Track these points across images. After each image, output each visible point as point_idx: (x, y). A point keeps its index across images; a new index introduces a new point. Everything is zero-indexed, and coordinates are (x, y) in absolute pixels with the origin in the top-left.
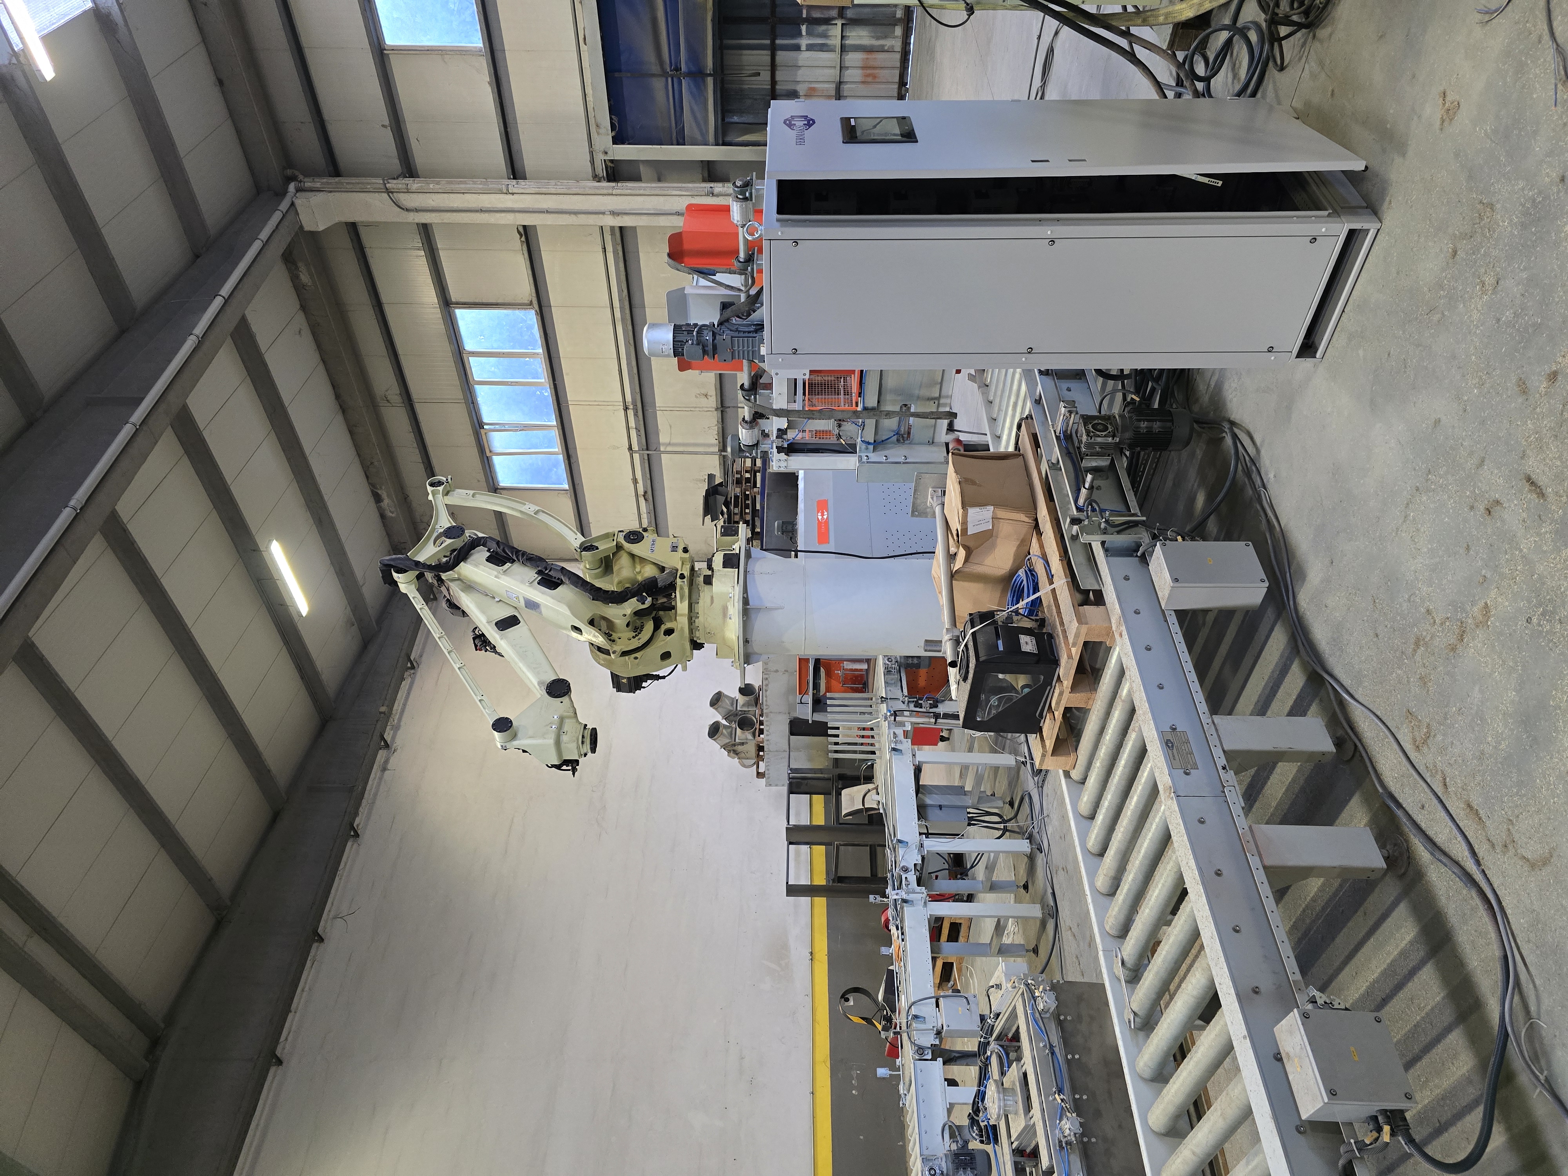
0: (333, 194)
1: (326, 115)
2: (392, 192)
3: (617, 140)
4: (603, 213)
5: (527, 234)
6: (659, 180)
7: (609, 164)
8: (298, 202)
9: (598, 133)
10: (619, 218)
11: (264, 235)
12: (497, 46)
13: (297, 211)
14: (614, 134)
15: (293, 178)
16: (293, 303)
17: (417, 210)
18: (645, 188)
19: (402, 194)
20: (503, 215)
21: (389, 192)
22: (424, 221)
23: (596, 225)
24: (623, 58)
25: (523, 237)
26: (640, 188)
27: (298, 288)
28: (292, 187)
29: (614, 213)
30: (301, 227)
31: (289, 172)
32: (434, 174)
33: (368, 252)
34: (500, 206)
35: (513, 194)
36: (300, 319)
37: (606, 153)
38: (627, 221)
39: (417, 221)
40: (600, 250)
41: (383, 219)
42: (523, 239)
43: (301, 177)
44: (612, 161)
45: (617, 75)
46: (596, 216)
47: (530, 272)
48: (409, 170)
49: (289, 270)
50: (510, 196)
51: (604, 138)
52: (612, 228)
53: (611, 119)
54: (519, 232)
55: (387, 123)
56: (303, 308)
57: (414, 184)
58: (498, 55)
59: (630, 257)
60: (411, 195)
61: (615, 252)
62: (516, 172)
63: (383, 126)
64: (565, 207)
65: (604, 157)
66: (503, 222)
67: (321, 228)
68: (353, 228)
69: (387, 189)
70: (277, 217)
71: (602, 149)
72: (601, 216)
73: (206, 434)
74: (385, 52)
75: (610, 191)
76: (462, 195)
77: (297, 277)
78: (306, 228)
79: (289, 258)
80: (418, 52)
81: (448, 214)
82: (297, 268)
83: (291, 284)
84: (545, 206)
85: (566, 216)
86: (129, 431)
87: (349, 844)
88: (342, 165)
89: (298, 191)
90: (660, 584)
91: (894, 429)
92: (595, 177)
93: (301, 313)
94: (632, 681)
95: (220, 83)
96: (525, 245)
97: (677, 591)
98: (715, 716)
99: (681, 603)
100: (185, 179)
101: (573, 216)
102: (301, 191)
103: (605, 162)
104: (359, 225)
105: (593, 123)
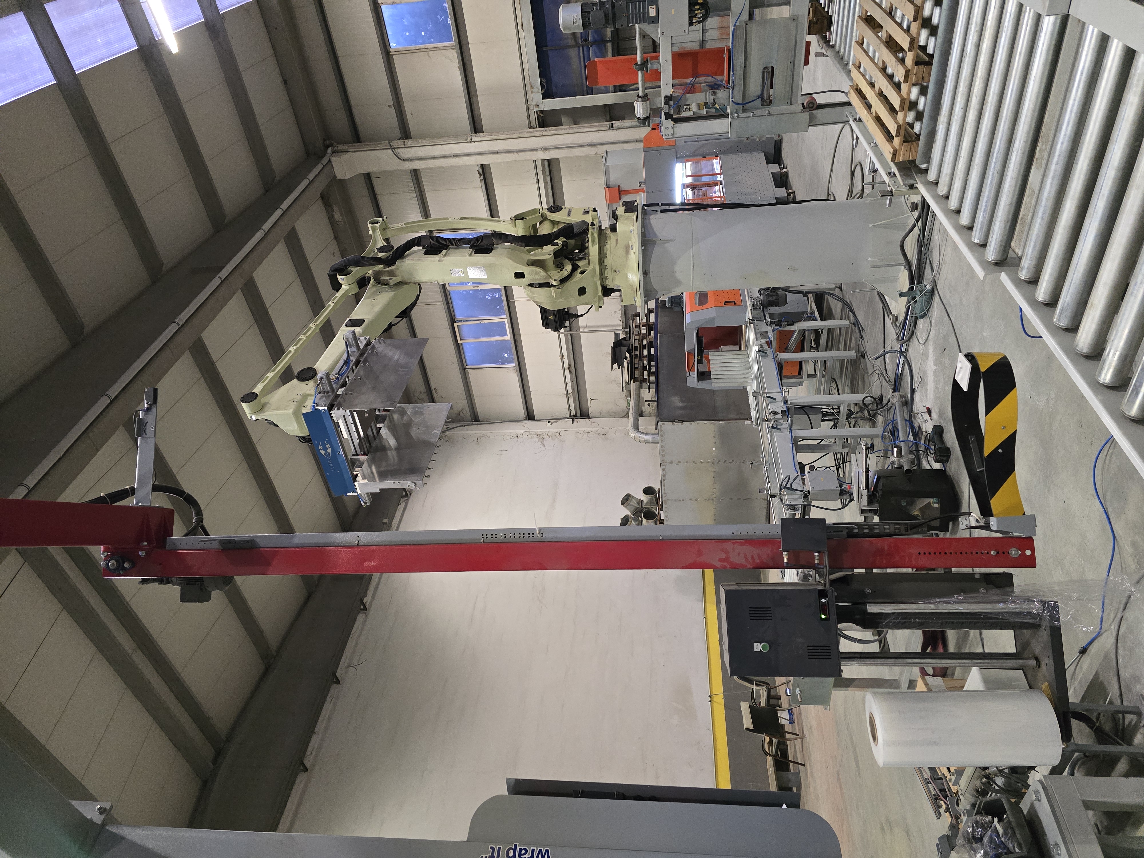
0: (356, 153)
1: (353, 102)
2: (394, 148)
3: (545, 96)
4: (536, 150)
5: (484, 171)
6: (575, 124)
7: (540, 114)
8: (333, 159)
9: (532, 92)
10: (547, 153)
11: (311, 176)
12: (463, 42)
13: (332, 165)
14: (543, 91)
15: (331, 145)
16: (329, 234)
17: (411, 160)
18: (565, 129)
19: (400, 149)
20: (468, 158)
21: (392, 148)
22: (415, 168)
23: (531, 160)
24: (549, 37)
26: (561, 129)
27: (333, 224)
28: (329, 150)
29: (544, 149)
30: (335, 177)
31: (328, 142)
32: (423, 137)
33: (379, 196)
34: (467, 151)
35: (474, 142)
36: (334, 244)
37: (538, 106)
38: (552, 155)
39: (410, 168)
40: (535, 182)
41: (388, 169)
42: (482, 177)
43: (335, 144)
44: (542, 112)
45: (544, 49)
46: (531, 153)
47: (487, 202)
48: (406, 134)
49: (327, 211)
50: (473, 144)
51: (536, 96)
52: (543, 161)
53: (541, 81)
54: (479, 173)
55: (391, 103)
56: (336, 238)
57: (409, 143)
58: (464, 47)
59: (556, 185)
60: (407, 149)
61: (545, 183)
62: (476, 127)
63: (389, 106)
64: (510, 148)
65: (536, 110)
66: (467, 164)
67: (347, 177)
68: (368, 176)
69: (391, 146)
70: (320, 167)
71: (535, 104)
72: (535, 152)
73: (270, 310)
74: (390, 53)
75: (541, 133)
76: (440, 146)
77: (333, 216)
78: (339, 178)
79: (326, 199)
80: (412, 51)
81: (432, 161)
82: (332, 209)
83: (328, 221)
84: (496, 149)
85: (511, 155)
86: (216, 282)
87: (360, 616)
88: (362, 137)
89: (333, 153)
90: (576, 230)
91: (759, 93)
92: (531, 127)
93: (335, 242)
94: (557, 315)
95: (285, 82)
96: (483, 182)
97: (589, 236)
98: (625, 512)
99: (593, 246)
100: (261, 138)
101: (516, 154)
102: (336, 153)
103: (537, 114)
104: (372, 176)
105: (528, 88)
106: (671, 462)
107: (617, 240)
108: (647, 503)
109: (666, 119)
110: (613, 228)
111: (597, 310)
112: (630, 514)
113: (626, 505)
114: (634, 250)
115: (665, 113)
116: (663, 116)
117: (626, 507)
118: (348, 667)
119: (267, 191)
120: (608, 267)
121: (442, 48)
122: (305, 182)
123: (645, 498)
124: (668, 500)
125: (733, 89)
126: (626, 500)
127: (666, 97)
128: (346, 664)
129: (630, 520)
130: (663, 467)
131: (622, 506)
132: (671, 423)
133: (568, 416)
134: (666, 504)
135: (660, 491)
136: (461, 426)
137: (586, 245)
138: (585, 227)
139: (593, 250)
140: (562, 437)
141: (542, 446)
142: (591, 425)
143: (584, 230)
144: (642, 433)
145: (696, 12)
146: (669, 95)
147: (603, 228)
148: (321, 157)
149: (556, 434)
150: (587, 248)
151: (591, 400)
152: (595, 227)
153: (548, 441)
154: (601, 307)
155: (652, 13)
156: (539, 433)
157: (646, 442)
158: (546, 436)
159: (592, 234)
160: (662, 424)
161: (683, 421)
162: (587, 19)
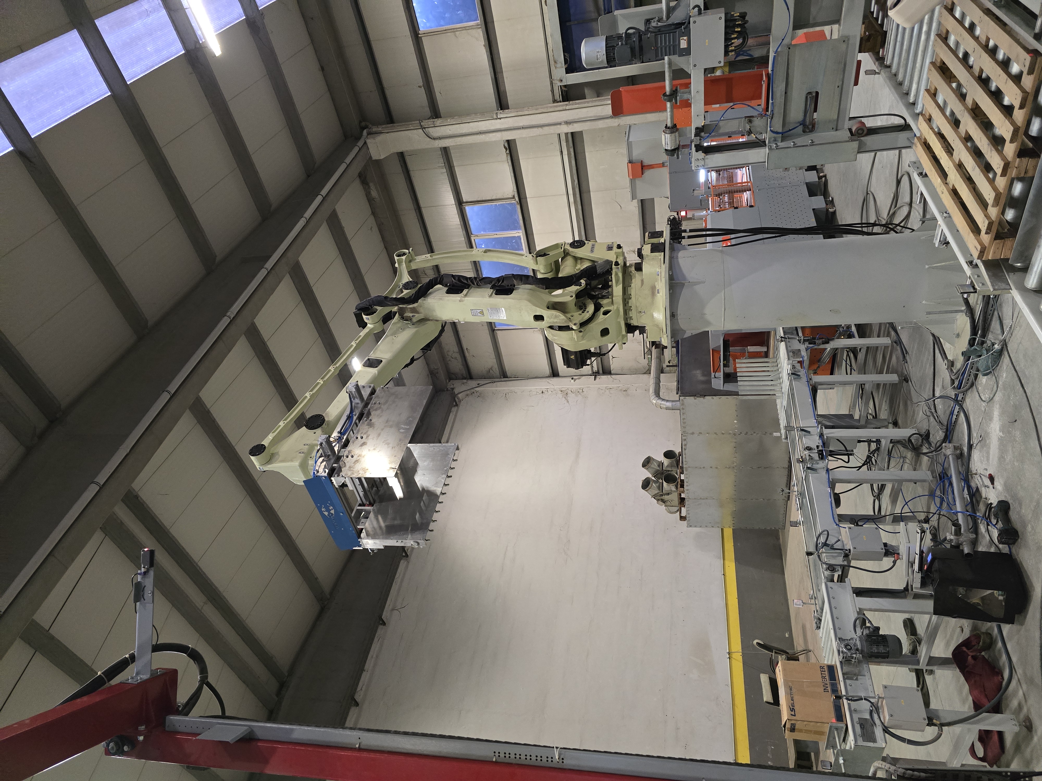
0: (389, 134)
1: (385, 84)
2: (425, 128)
3: (568, 71)
4: (560, 124)
5: (510, 146)
6: (598, 97)
7: (564, 89)
8: (368, 141)
9: (556, 67)
10: (571, 126)
11: (348, 160)
12: (489, 20)
13: (368, 147)
14: (566, 66)
15: (366, 127)
16: (367, 210)
17: (440, 138)
18: (588, 102)
19: (430, 128)
20: (494, 134)
21: (423, 128)
22: (444, 145)
23: (555, 133)
24: (572, 11)
25: (508, 150)
26: (584, 103)
27: (370, 200)
28: (365, 132)
29: (567, 123)
30: (371, 157)
31: (363, 124)
32: (451, 115)
33: (412, 173)
34: (493, 128)
35: (500, 119)
36: (372, 220)
37: (561, 81)
38: (576, 128)
39: (440, 146)
40: (559, 153)
41: (420, 147)
42: (508, 152)
43: (370, 126)
44: (565, 86)
45: (568, 24)
46: (555, 127)
47: (513, 175)
48: (435, 113)
49: (364, 189)
50: (498, 120)
51: (560, 71)
52: (566, 134)
53: (564, 56)
54: (505, 147)
55: (421, 84)
56: (373, 213)
57: (438, 122)
58: (489, 25)
59: (579, 157)
60: (437, 128)
61: (569, 154)
62: (502, 104)
63: (420, 87)
64: (534, 123)
65: (560, 84)
66: (494, 139)
67: (382, 157)
68: (401, 155)
69: (421, 126)
70: (356, 150)
71: (558, 79)
72: (558, 126)
73: (314, 289)
74: (420, 36)
75: (564, 108)
76: (468, 124)
77: (370, 193)
78: (374, 158)
79: (363, 178)
80: (439, 33)
81: (459, 139)
82: (369, 187)
83: (366, 198)
84: (521, 124)
85: (535, 129)
86: (262, 273)
87: (402, 561)
88: (395, 117)
89: (368, 135)
90: (599, 271)
91: (800, 117)
92: (555, 101)
93: (372, 217)
94: (579, 355)
95: (322, 69)
96: (509, 156)
97: (613, 276)
98: (646, 474)
99: (616, 286)
100: (301, 127)
101: (540, 129)
102: (370, 134)
103: (561, 88)
104: (406, 154)
105: (552, 63)
106: (693, 433)
107: (642, 281)
108: (667, 466)
109: (697, 151)
110: (639, 267)
111: (621, 348)
112: (650, 476)
113: (647, 467)
114: (661, 294)
115: (695, 146)
116: (694, 149)
117: (647, 469)
118: (393, 610)
119: (309, 176)
120: (633, 308)
121: (467, 28)
122: (343, 167)
123: (666, 462)
124: (689, 467)
125: (772, 118)
126: (647, 463)
127: (697, 128)
128: (391, 607)
129: (651, 483)
130: (684, 438)
131: (643, 468)
132: (692, 398)
133: (590, 372)
134: (686, 471)
135: (680, 454)
136: (490, 383)
137: (610, 283)
138: (608, 267)
139: (617, 290)
140: (585, 393)
141: (566, 402)
142: (613, 381)
143: (608, 270)
144: (663, 400)
145: (733, 41)
146: (700, 126)
147: (628, 265)
148: (358, 138)
149: (579, 390)
150: (611, 286)
151: (613, 358)
152: (619, 266)
153: (571, 397)
154: (625, 343)
155: (683, 44)
156: (563, 389)
157: (667, 409)
158: (570, 392)
159: (616, 274)
160: (684, 398)
161: (705, 396)
162: (612, 54)
